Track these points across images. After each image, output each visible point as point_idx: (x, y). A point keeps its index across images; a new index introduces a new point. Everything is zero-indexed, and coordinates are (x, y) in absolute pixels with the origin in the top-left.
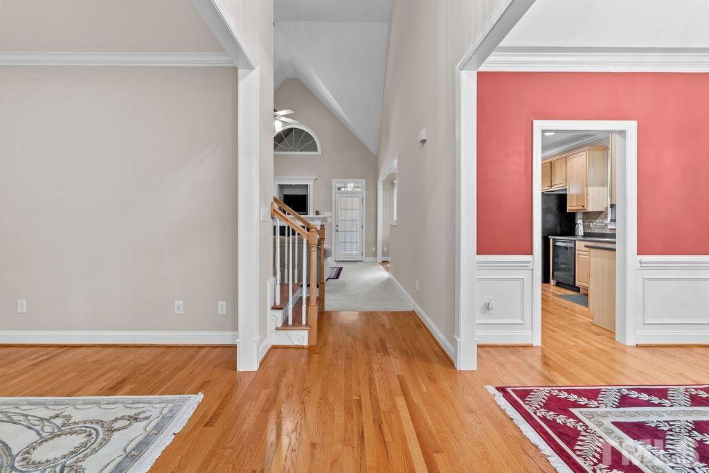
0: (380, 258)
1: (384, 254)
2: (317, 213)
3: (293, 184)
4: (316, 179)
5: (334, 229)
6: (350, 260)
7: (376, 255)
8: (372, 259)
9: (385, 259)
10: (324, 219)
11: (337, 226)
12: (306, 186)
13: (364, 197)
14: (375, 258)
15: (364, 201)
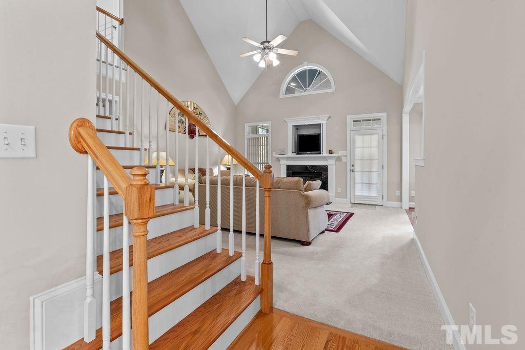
0: (406, 204)
1: (411, 199)
2: (331, 152)
3: (307, 124)
4: (330, 117)
5: (349, 168)
6: (368, 203)
7: (400, 199)
8: (396, 204)
9: (413, 205)
10: (339, 159)
11: (353, 166)
12: (319, 126)
13: (385, 133)
14: (399, 203)
15: (385, 138)
